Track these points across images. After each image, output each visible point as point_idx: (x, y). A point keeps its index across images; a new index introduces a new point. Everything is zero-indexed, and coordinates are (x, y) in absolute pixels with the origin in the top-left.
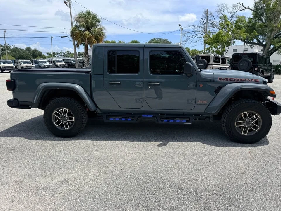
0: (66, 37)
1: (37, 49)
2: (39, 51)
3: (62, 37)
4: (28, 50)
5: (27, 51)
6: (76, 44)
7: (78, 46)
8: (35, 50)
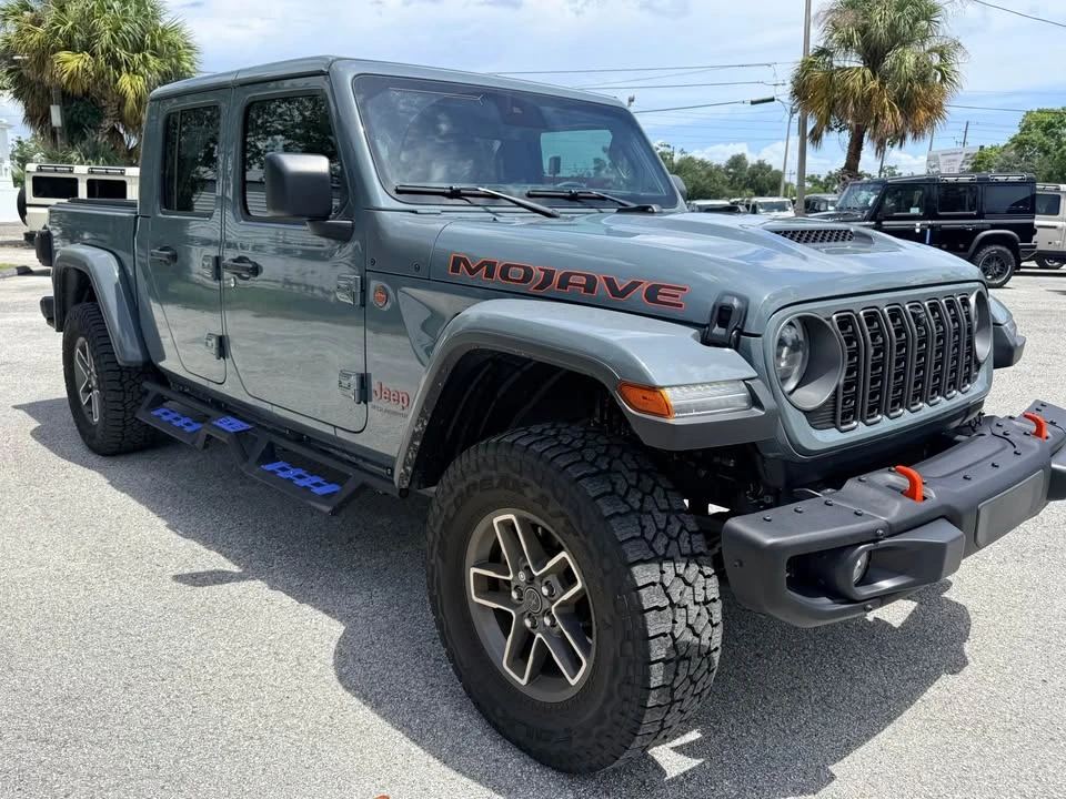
0: (773, 100)
1: (767, 163)
2: (774, 169)
3: (753, 103)
4: (735, 168)
5: (731, 170)
6: (809, 130)
7: (816, 137)
8: (761, 165)
